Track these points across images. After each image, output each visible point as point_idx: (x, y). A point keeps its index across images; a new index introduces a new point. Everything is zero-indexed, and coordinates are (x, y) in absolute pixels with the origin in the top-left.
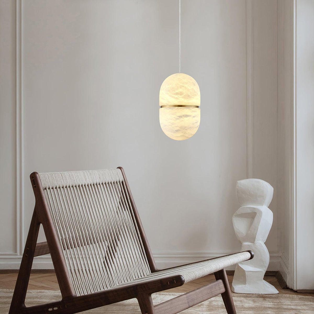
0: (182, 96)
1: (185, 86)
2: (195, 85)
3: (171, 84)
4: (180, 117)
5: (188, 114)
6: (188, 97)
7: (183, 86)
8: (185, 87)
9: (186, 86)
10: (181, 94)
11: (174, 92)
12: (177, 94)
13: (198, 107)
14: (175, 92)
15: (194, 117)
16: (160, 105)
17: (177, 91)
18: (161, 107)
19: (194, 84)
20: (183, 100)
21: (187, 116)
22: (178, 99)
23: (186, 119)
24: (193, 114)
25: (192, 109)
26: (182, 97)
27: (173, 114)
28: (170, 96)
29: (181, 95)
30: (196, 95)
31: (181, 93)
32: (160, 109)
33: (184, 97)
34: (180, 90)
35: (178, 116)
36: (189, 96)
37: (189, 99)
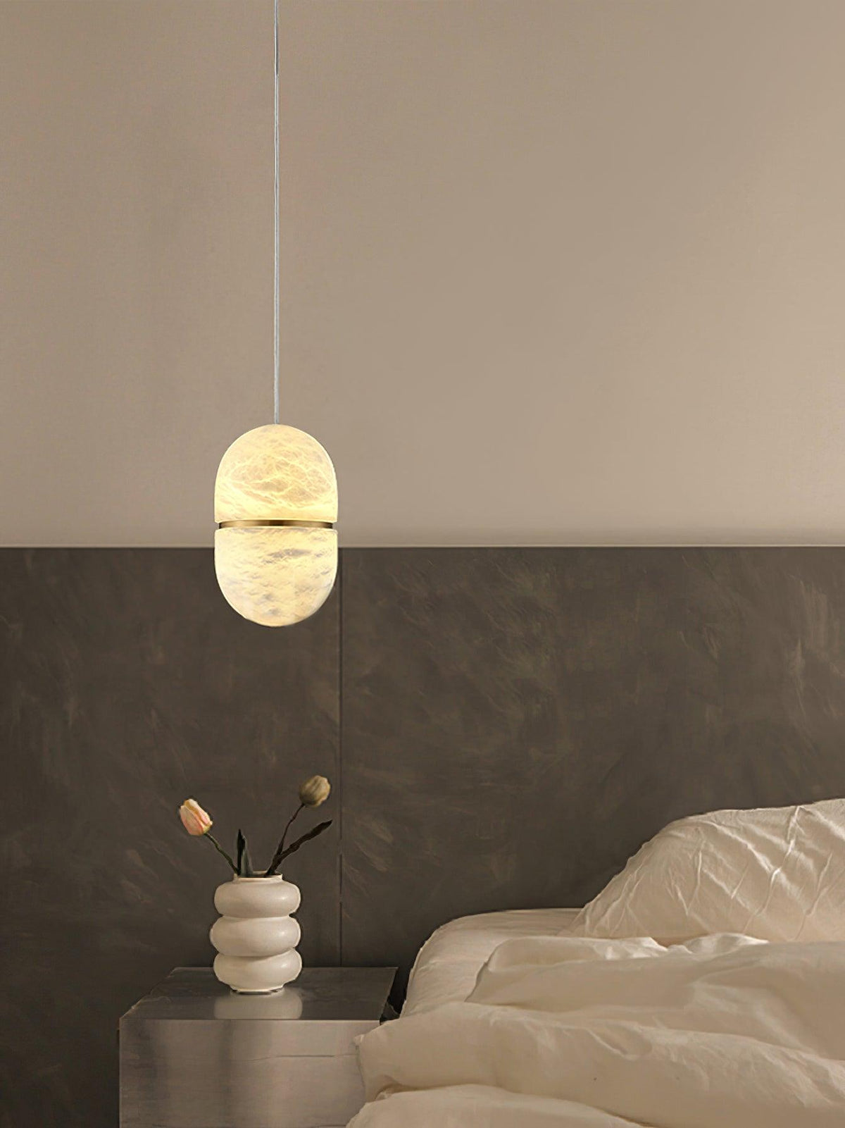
0: (281, 493)
1: (291, 463)
2: (321, 461)
3: (249, 458)
4: (278, 555)
5: (299, 547)
6: (301, 495)
7: (287, 464)
8: (293, 466)
9: (295, 462)
10: (279, 486)
11: (258, 481)
12: (267, 486)
13: (329, 526)
14: (261, 482)
15: (318, 556)
16: (218, 521)
17: (268, 480)
18: (221, 526)
19: (319, 456)
20: (285, 503)
21: (296, 553)
22: (270, 503)
23: (294, 561)
24: (317, 547)
25: (313, 531)
26: (284, 497)
27: (257, 548)
28: (248, 493)
29: (279, 490)
30: (323, 490)
31: (279, 482)
32: (218, 532)
33: (290, 497)
34: (278, 475)
35: (271, 555)
36: (303, 493)
37: (304, 502)
